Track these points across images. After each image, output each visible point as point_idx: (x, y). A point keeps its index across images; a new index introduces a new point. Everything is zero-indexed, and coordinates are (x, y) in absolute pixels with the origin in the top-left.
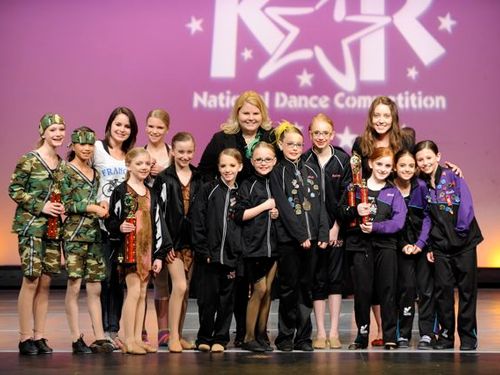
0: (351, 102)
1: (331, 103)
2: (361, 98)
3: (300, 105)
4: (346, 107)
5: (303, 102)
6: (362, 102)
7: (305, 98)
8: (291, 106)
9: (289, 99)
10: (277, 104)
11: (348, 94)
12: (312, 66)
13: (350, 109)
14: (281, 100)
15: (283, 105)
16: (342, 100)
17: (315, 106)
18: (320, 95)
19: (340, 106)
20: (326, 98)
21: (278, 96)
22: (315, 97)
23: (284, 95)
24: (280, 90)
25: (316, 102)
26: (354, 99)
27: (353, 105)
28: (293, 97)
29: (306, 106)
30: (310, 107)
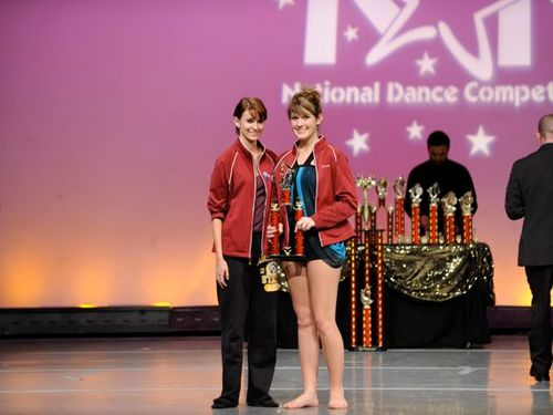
0: (486, 94)
1: (461, 95)
2: (498, 89)
3: (420, 99)
4: (479, 101)
5: (424, 95)
6: (501, 94)
7: (427, 90)
8: (407, 100)
9: (405, 91)
10: (390, 98)
11: (482, 84)
12: (436, 48)
13: (486, 104)
14: (396, 92)
15: (398, 99)
16: (475, 92)
17: (438, 100)
18: (446, 85)
19: (471, 99)
20: (454, 90)
21: (390, 87)
22: (439, 89)
23: (399, 86)
24: (394, 80)
25: (440, 94)
26: (490, 89)
27: (490, 98)
28: (411, 89)
29: (428, 99)
30: (433, 101)
